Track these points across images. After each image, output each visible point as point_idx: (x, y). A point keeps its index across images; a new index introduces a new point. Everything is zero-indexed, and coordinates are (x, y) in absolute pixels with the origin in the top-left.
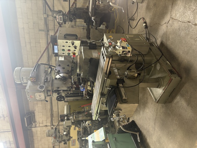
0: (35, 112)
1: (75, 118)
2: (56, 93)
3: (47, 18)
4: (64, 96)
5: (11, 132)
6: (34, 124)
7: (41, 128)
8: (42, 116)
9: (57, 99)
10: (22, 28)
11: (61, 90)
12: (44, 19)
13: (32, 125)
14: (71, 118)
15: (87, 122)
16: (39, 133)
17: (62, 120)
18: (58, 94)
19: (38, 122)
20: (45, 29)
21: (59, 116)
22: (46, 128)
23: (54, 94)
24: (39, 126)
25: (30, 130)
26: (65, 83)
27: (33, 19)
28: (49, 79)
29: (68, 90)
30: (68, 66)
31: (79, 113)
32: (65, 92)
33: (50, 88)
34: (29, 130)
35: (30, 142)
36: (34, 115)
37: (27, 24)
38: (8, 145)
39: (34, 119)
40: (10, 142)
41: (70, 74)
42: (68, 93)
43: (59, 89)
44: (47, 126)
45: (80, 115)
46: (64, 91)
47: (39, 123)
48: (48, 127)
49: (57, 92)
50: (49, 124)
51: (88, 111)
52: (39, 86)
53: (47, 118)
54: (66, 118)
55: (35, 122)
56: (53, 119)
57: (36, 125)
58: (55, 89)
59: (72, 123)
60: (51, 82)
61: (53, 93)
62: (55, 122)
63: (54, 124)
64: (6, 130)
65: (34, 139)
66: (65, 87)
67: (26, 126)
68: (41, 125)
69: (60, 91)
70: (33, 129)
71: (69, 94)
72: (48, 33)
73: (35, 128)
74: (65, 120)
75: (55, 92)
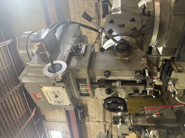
0: (88, 106)
1: (133, 122)
2: (104, 89)
3: (98, 4)
4: (123, 97)
5: (66, 123)
6: (87, 118)
7: (94, 123)
8: (94, 110)
9: (104, 105)
10: (74, 19)
11: (115, 81)
12: (95, 5)
13: (86, 119)
14: (126, 121)
15: (151, 132)
16: (92, 127)
17: (116, 123)
18: (109, 91)
19: (91, 116)
20: (96, 17)
21: (112, 116)
22: (99, 123)
23: (98, 90)
24: (92, 121)
25: (84, 123)
26: (129, 61)
27: (84, 7)
28: (83, 49)
29: (138, 81)
30: (133, 20)
31: (137, 115)
32: (129, 87)
33: (83, 74)
34: (82, 123)
35: (84, 135)
36: (87, 109)
37: (79, 14)
38: (65, 134)
39: (87, 113)
40: (66, 132)
41: (139, 39)
42: (137, 91)
43: (110, 78)
44: (99, 122)
45: (140, 119)
46: (124, 83)
47: (92, 118)
48: (101, 123)
49: (103, 87)
50: (101, 120)
51: (151, 114)
52: (50, 64)
53: (100, 113)
54: (120, 120)
55: (88, 116)
56: (106, 115)
57: (89, 119)
58: (98, 77)
59: (130, 130)
60: (88, 56)
61: (93, 89)
62: (107, 118)
63: (107, 120)
64: (63, 121)
65: (87, 133)
66: (129, 72)
67: (80, 119)
68: (94, 120)
69: (113, 84)
70: (87, 123)
71: (141, 92)
72: (99, 20)
73: (88, 122)
74: (119, 122)
75: (100, 87)
